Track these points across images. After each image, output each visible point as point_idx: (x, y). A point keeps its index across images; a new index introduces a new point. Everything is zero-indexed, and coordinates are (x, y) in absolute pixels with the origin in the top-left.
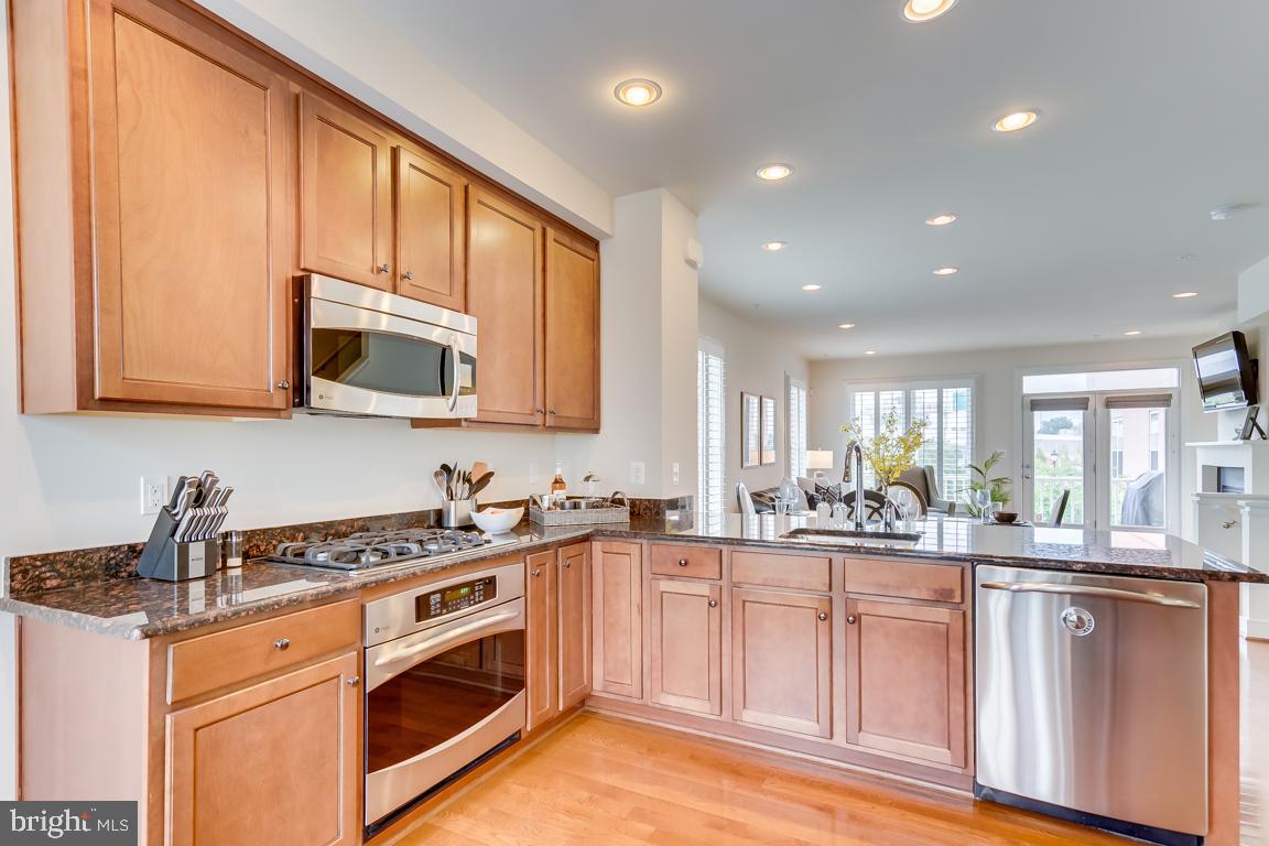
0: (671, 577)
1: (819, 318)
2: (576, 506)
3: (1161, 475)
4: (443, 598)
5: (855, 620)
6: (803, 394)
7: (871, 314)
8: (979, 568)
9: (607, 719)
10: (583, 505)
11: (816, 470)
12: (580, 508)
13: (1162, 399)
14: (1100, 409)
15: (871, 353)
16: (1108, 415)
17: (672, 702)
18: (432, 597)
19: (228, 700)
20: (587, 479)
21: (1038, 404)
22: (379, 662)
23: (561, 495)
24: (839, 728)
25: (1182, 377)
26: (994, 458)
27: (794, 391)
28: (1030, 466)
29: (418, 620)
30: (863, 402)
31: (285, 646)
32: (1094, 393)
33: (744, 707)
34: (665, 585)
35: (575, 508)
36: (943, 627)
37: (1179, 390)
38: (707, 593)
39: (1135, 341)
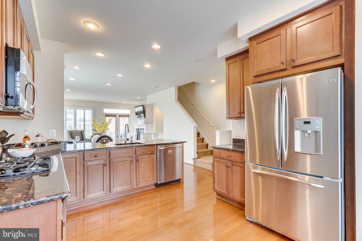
5: (138, 160)
13: (127, 116)
14: (118, 117)
20: (38, 136)
21: (107, 115)
24: (135, 184)
32: (117, 114)
34: (89, 164)
37: (130, 114)
38: (103, 163)
39: (125, 104)
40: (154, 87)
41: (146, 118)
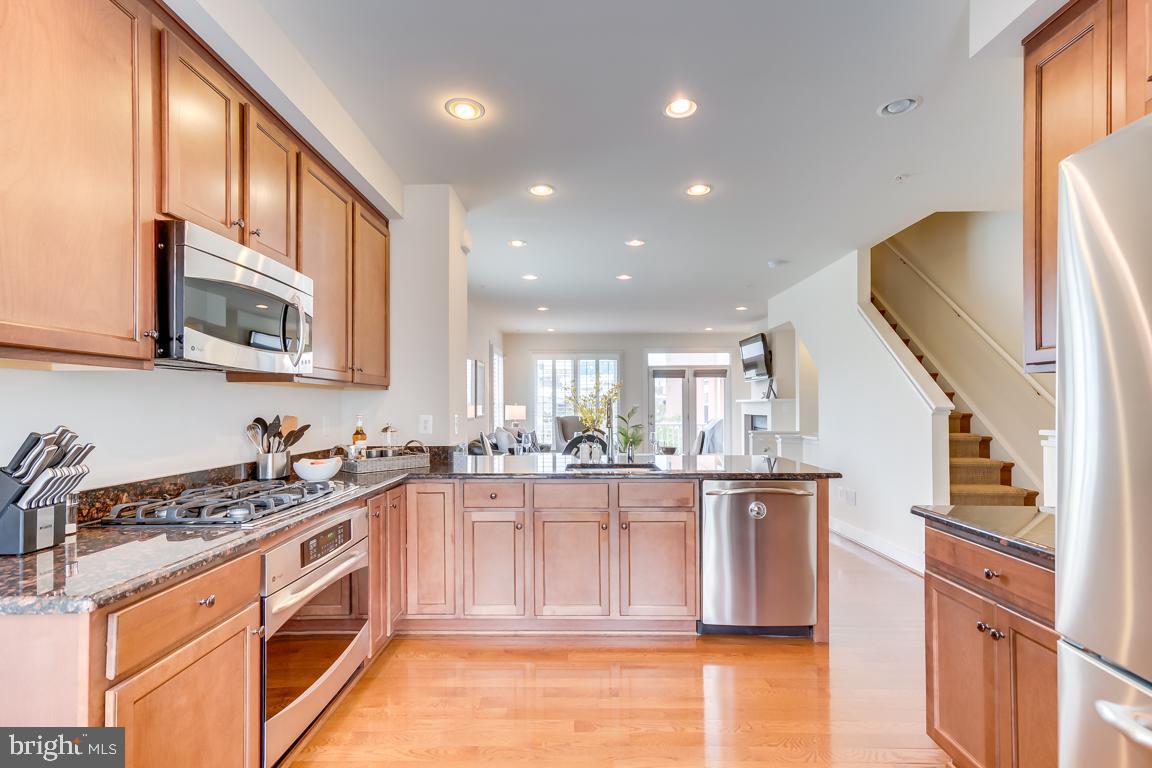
0: (481, 508)
1: (522, 301)
2: (382, 454)
3: (721, 421)
4: (318, 543)
5: (625, 526)
6: (501, 359)
7: (560, 302)
8: (706, 483)
9: (418, 638)
10: (390, 453)
11: (513, 421)
12: (386, 456)
13: (722, 373)
14: (691, 378)
15: (551, 330)
16: (695, 382)
17: (482, 611)
18: (311, 543)
19: (162, 666)
20: (385, 430)
21: (657, 373)
22: (275, 609)
23: (362, 444)
24: (615, 607)
25: (733, 359)
26: (633, 412)
27: (496, 357)
28: (653, 416)
29: (303, 565)
30: (543, 366)
31: (212, 603)
32: (689, 367)
33: (544, 604)
34: (476, 516)
35: (382, 456)
36: (683, 524)
37: (730, 366)
38: (513, 519)
39: (710, 334)
40: (771, 264)
41: (775, 378)
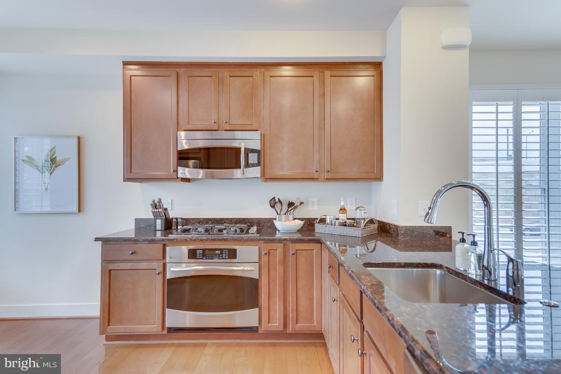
4: (204, 252)
18: (198, 251)
19: (118, 265)
20: (357, 209)
29: (190, 258)
